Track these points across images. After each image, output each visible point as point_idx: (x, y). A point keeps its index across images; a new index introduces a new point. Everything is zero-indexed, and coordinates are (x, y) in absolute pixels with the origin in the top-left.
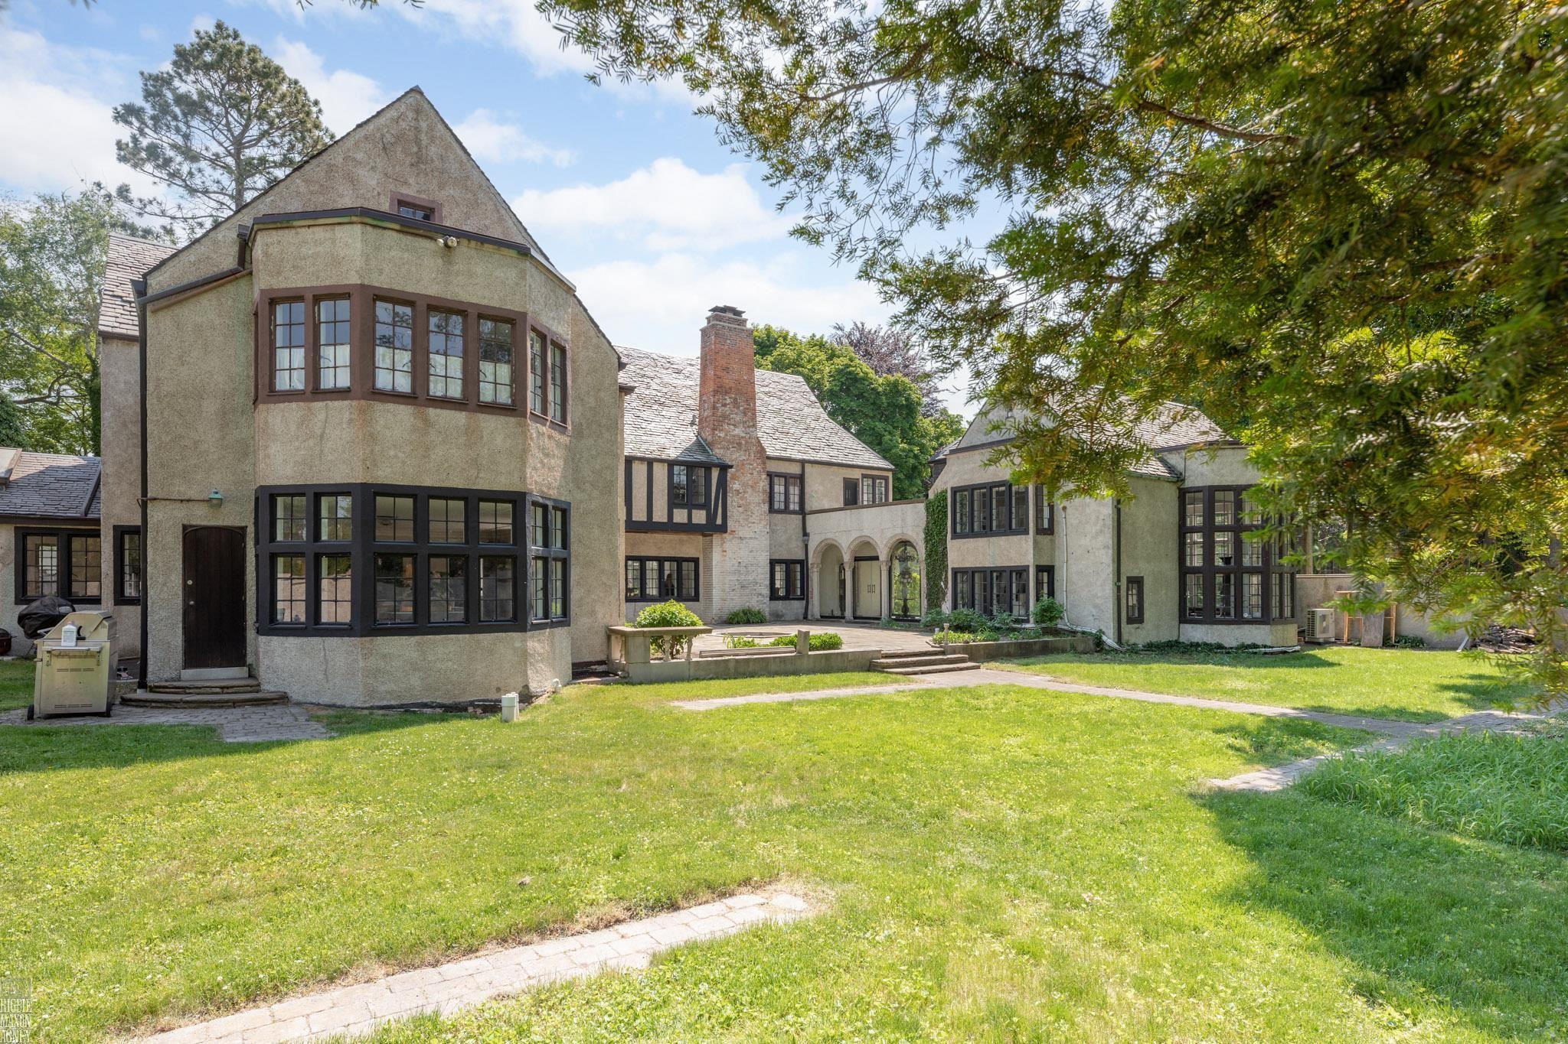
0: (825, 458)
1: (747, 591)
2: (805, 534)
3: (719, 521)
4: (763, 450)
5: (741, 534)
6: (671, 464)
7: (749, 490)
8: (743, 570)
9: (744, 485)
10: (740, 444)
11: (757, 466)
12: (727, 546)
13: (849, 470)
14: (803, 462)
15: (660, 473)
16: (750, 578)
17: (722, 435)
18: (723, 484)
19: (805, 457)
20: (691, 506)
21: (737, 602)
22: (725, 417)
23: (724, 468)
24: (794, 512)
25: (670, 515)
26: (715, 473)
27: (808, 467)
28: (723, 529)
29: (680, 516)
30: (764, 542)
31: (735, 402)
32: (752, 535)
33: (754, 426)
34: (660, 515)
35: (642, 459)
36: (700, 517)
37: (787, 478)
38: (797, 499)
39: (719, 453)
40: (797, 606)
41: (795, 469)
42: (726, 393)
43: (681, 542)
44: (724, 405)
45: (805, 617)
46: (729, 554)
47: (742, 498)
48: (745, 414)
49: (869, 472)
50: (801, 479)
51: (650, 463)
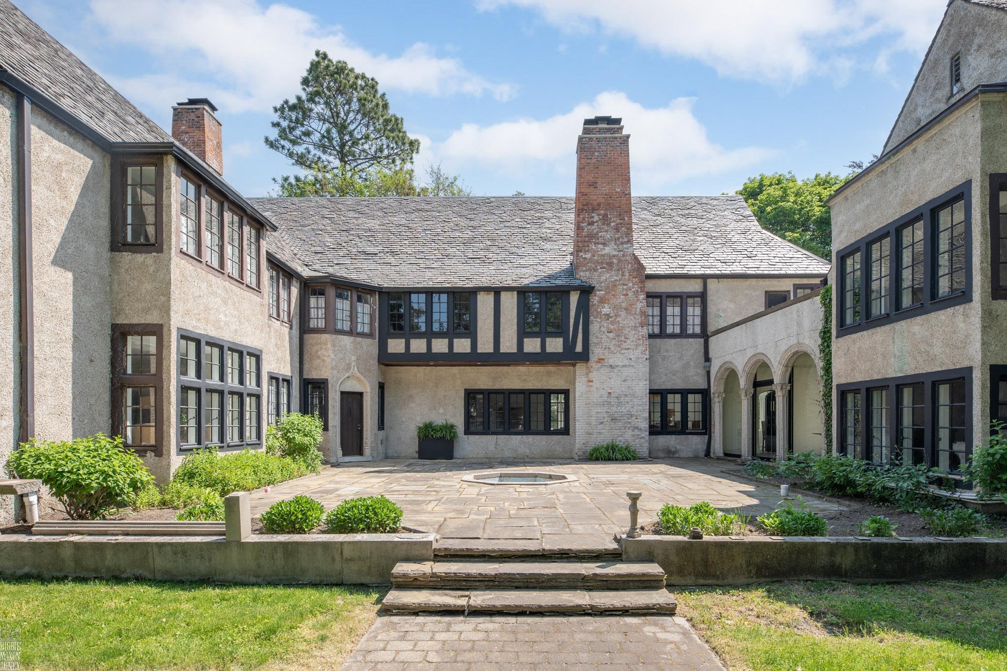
0: (737, 269)
1: (620, 424)
2: (707, 359)
3: (579, 348)
4: (642, 267)
5: (611, 362)
6: (522, 292)
7: (623, 313)
8: (613, 401)
9: (616, 308)
10: (610, 264)
11: (633, 285)
12: (593, 375)
13: (774, 282)
14: (704, 278)
15: (509, 302)
16: (623, 410)
17: (588, 256)
18: (584, 308)
19: (708, 272)
20: (543, 335)
21: (603, 437)
22: (591, 236)
23: (586, 291)
24: (694, 336)
25: (520, 345)
26: (574, 298)
27: (712, 284)
28: (584, 357)
29: (532, 345)
30: (643, 369)
31: (605, 219)
32: (626, 362)
33: (630, 241)
34: (509, 344)
35: (487, 289)
36: (555, 345)
37: (682, 298)
38: (698, 321)
39: (583, 276)
40: (696, 442)
41: (695, 287)
42: (593, 210)
43: (549, 374)
44: (591, 224)
45: (708, 453)
46: (596, 384)
47: (612, 323)
48: (617, 229)
49: (805, 281)
50: (703, 296)
51: (497, 292)
